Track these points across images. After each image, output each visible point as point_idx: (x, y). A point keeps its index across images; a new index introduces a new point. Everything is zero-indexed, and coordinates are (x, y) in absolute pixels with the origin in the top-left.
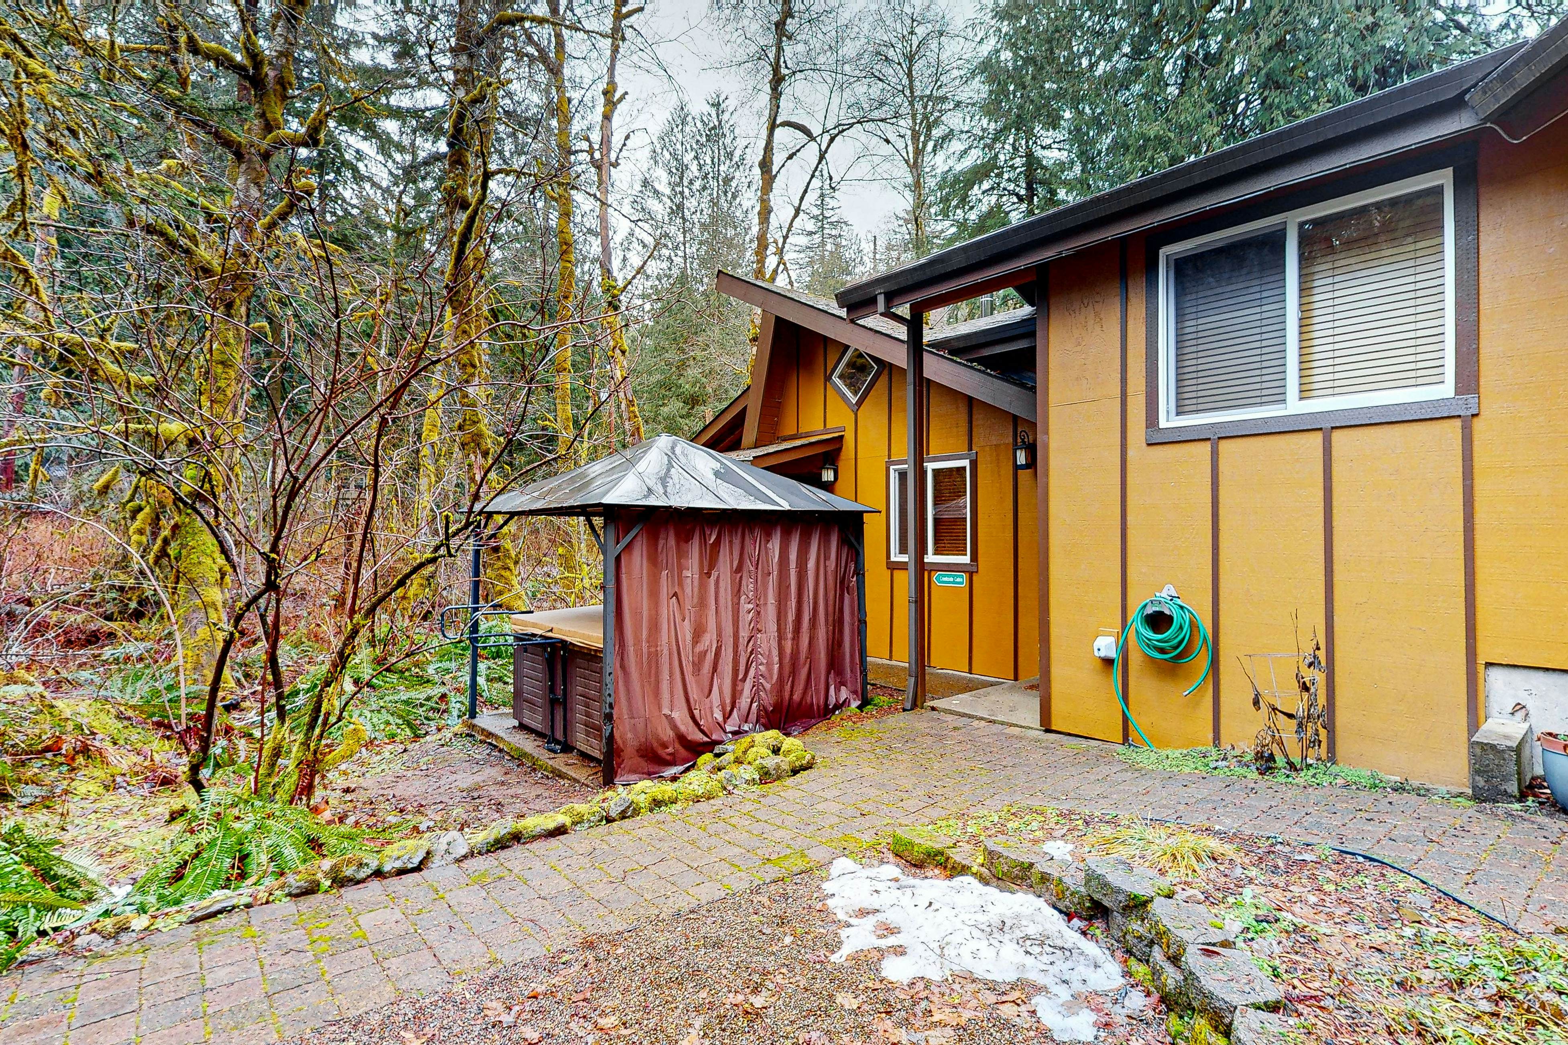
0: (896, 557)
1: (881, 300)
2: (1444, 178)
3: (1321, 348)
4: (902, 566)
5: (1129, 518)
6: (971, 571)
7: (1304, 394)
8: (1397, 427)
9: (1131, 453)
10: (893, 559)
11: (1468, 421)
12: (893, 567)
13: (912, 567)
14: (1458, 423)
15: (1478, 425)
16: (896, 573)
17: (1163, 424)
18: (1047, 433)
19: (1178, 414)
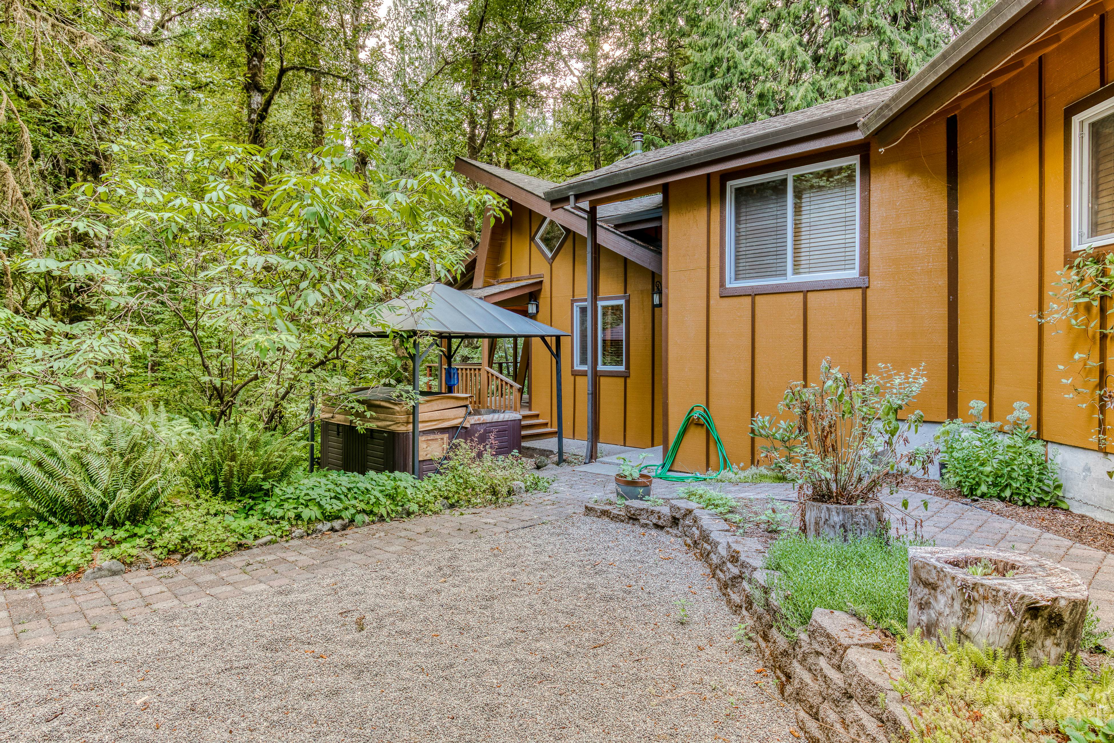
0: (578, 367)
1: (572, 199)
2: (855, 160)
3: (804, 245)
4: (584, 374)
5: (711, 341)
6: (625, 376)
7: (796, 272)
8: (836, 292)
9: (712, 302)
10: (575, 368)
11: (865, 290)
12: (575, 374)
13: (589, 373)
14: (860, 291)
15: (869, 292)
16: (577, 378)
17: (728, 285)
18: (667, 288)
19: (736, 279)
